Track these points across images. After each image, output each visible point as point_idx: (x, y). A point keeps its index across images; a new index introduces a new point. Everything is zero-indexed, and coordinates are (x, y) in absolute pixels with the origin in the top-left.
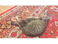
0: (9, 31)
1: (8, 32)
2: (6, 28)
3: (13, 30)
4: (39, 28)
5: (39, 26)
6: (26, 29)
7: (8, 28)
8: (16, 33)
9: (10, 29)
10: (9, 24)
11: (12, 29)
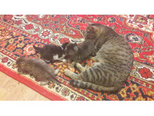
0: (144, 85)
1: (147, 85)
2: (140, 94)
3: (137, 77)
4: (123, 56)
5: (120, 52)
6: (111, 75)
7: (137, 90)
8: (140, 71)
9: (138, 85)
10: (127, 92)
11: (137, 80)
